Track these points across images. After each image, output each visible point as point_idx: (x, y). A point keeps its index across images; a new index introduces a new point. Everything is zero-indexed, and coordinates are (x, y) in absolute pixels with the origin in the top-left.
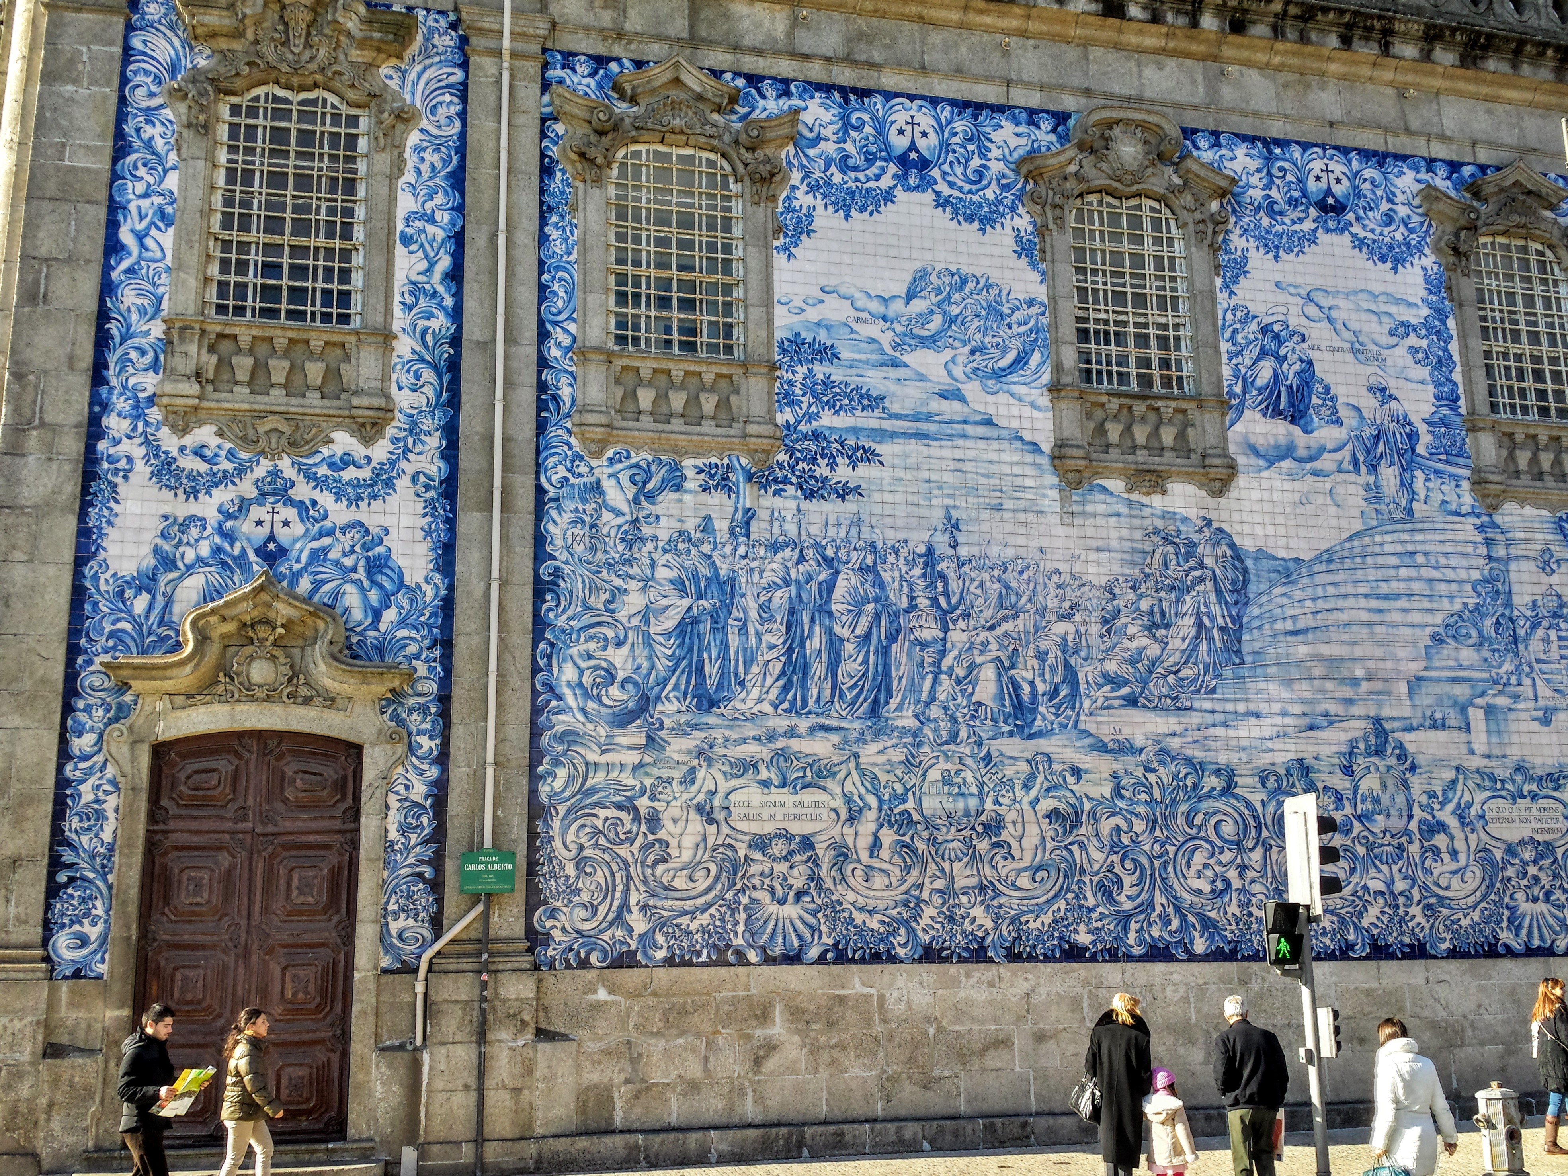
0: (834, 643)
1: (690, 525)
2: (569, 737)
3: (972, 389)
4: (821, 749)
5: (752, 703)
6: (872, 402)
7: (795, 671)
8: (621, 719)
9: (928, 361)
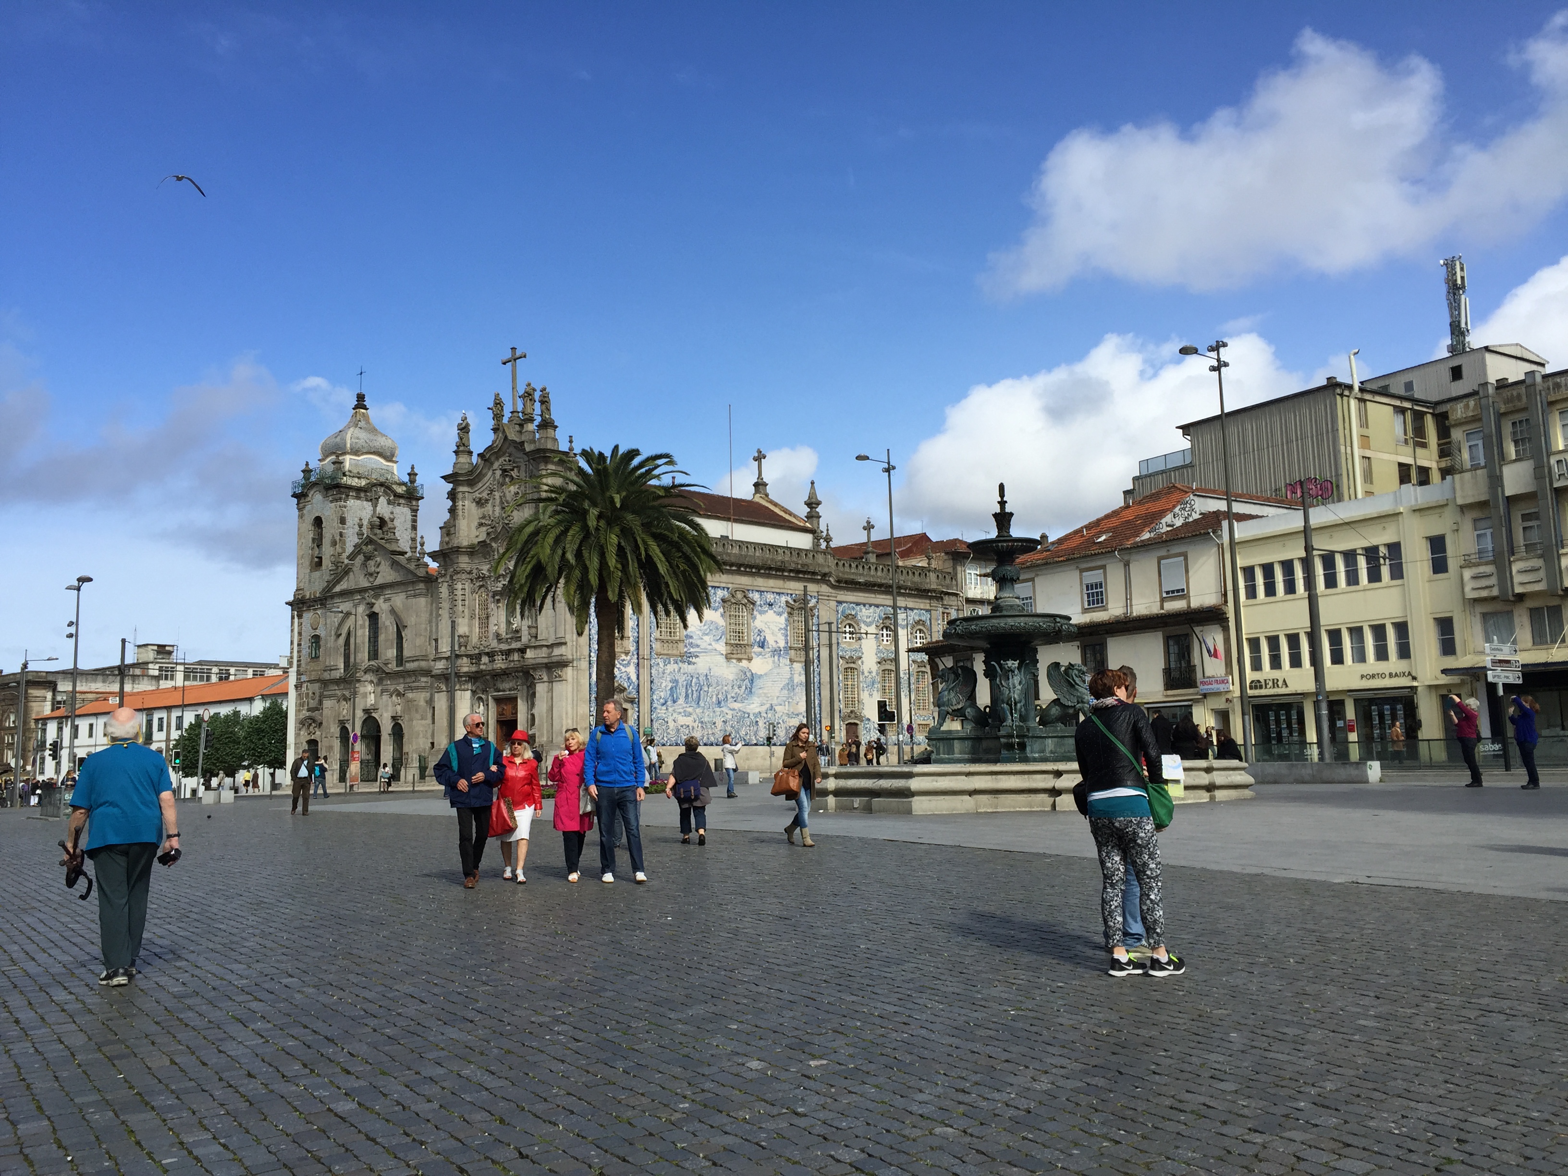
0: (693, 691)
1: (672, 670)
4: (690, 710)
5: (681, 701)
6: (698, 646)
7: (687, 696)
8: (663, 705)
9: (706, 638)
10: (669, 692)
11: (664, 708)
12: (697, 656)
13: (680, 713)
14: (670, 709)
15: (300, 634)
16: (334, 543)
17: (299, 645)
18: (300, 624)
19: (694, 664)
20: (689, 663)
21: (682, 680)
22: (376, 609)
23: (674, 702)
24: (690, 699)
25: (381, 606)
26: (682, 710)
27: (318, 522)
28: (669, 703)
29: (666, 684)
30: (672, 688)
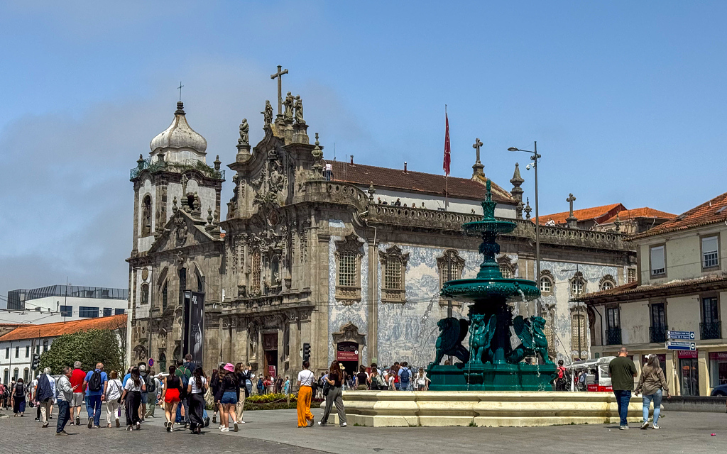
0: (412, 330)
1: (395, 313)
2: (381, 343)
3: (429, 293)
4: (410, 345)
5: (402, 338)
6: (417, 295)
7: (407, 334)
8: (387, 340)
9: (424, 289)
10: (392, 331)
11: (388, 343)
12: (416, 303)
13: (401, 347)
14: (393, 344)
15: (135, 283)
16: (158, 216)
17: (135, 292)
18: (135, 276)
19: (413, 309)
20: (410, 308)
21: (403, 322)
22: (185, 266)
23: (397, 338)
24: (410, 336)
25: (188, 264)
26: (403, 345)
27: (148, 200)
28: (392, 339)
29: (390, 323)
30: (395, 328)
